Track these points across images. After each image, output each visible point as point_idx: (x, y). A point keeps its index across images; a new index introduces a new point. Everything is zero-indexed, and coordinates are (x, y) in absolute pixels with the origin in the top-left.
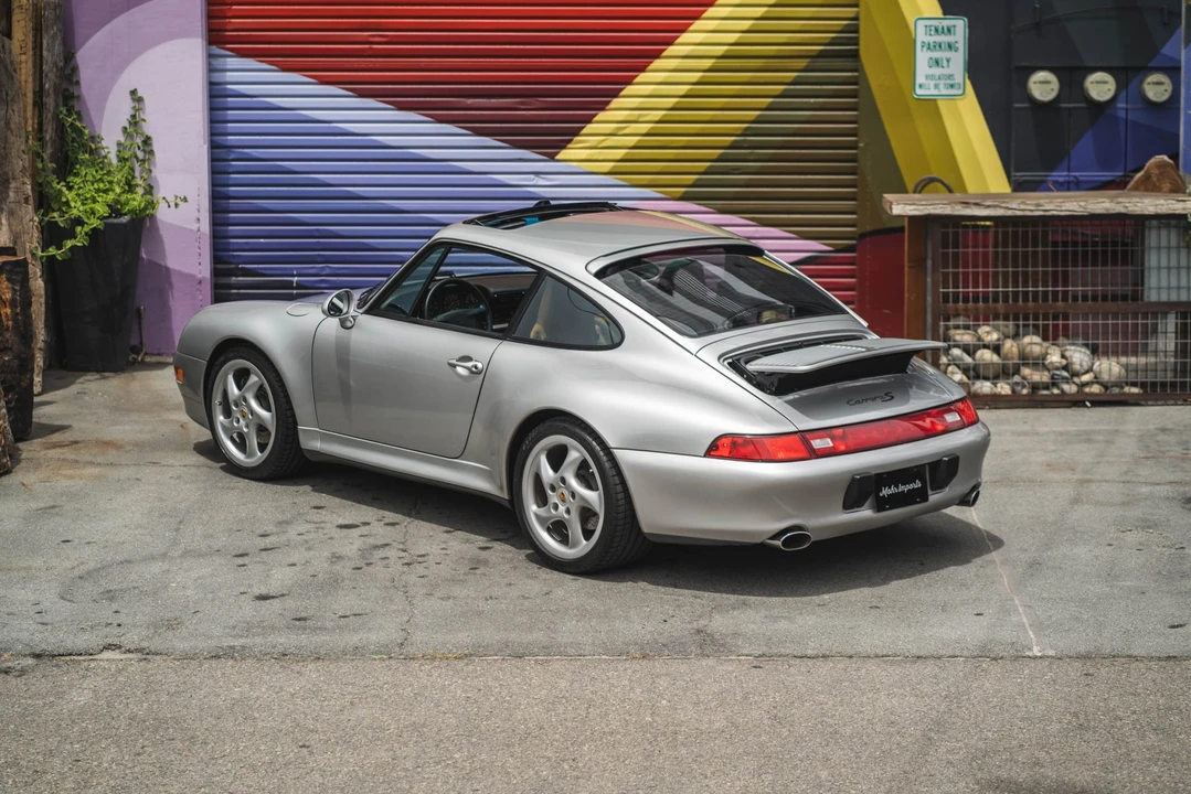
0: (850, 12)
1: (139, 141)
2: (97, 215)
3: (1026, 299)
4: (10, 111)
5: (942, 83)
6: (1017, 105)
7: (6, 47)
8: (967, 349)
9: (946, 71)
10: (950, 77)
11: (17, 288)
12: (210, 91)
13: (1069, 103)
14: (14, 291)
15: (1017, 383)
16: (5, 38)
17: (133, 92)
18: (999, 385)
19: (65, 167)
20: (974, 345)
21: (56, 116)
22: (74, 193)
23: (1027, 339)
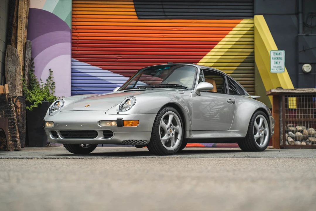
0: (252, 50)
1: (52, 82)
2: (40, 100)
3: (309, 118)
4: (17, 68)
5: (278, 68)
6: (299, 74)
7: (16, 51)
8: (294, 132)
9: (279, 65)
10: (280, 67)
11: (22, 104)
12: (72, 71)
13: (314, 73)
14: (21, 105)
15: (308, 142)
16: (16, 49)
17: (50, 70)
18: (303, 142)
19: (31, 88)
20: (295, 130)
21: (29, 73)
22: (33, 94)
23: (310, 129)
